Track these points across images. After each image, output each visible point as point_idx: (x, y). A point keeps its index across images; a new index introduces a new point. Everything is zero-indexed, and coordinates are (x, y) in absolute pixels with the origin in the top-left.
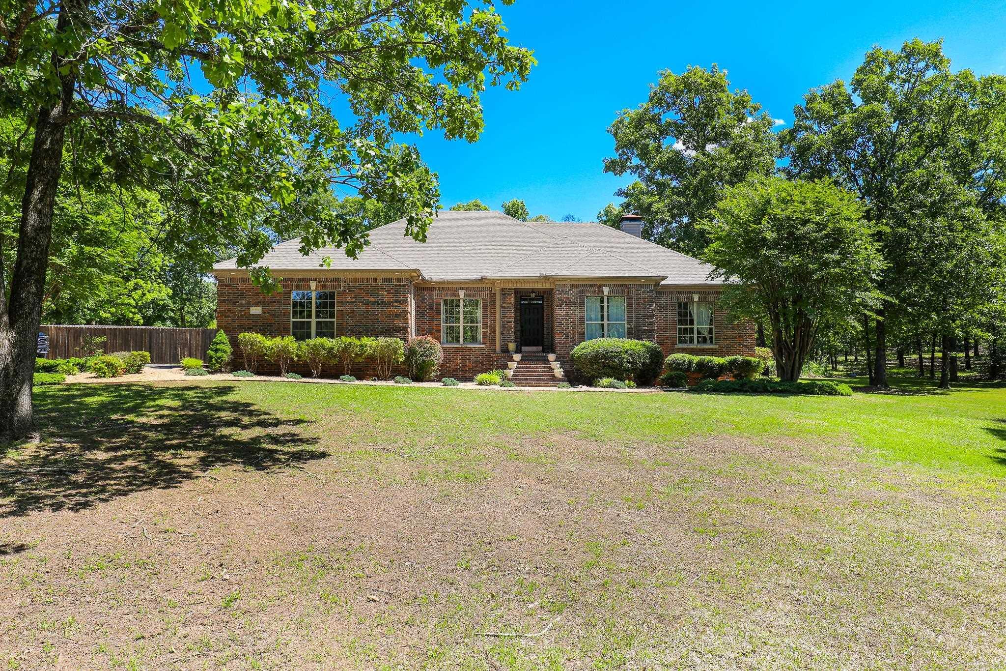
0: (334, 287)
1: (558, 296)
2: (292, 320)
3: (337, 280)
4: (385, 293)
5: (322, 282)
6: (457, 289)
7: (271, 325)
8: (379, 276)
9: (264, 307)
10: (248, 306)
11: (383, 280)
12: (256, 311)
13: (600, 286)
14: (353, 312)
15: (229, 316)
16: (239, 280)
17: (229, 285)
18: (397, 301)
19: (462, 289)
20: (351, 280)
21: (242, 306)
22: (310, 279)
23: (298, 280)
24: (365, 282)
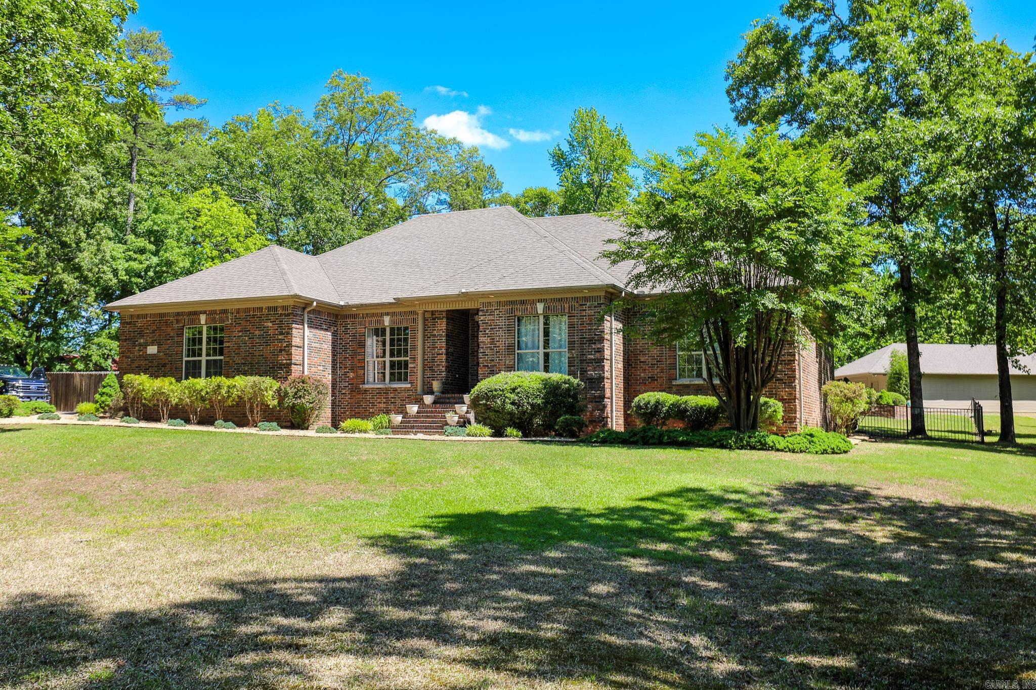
0: (222, 321)
1: (482, 318)
2: (185, 359)
3: (225, 312)
4: (270, 324)
5: (211, 314)
6: (382, 315)
7: (164, 365)
8: (264, 305)
9: (159, 345)
10: (146, 345)
11: (269, 309)
12: (152, 350)
13: (533, 303)
14: (239, 348)
15: (129, 357)
16: (138, 316)
17: (130, 323)
18: (281, 333)
19: (388, 314)
20: (238, 310)
21: (140, 345)
22: (201, 312)
23: (190, 313)
24: (251, 313)
